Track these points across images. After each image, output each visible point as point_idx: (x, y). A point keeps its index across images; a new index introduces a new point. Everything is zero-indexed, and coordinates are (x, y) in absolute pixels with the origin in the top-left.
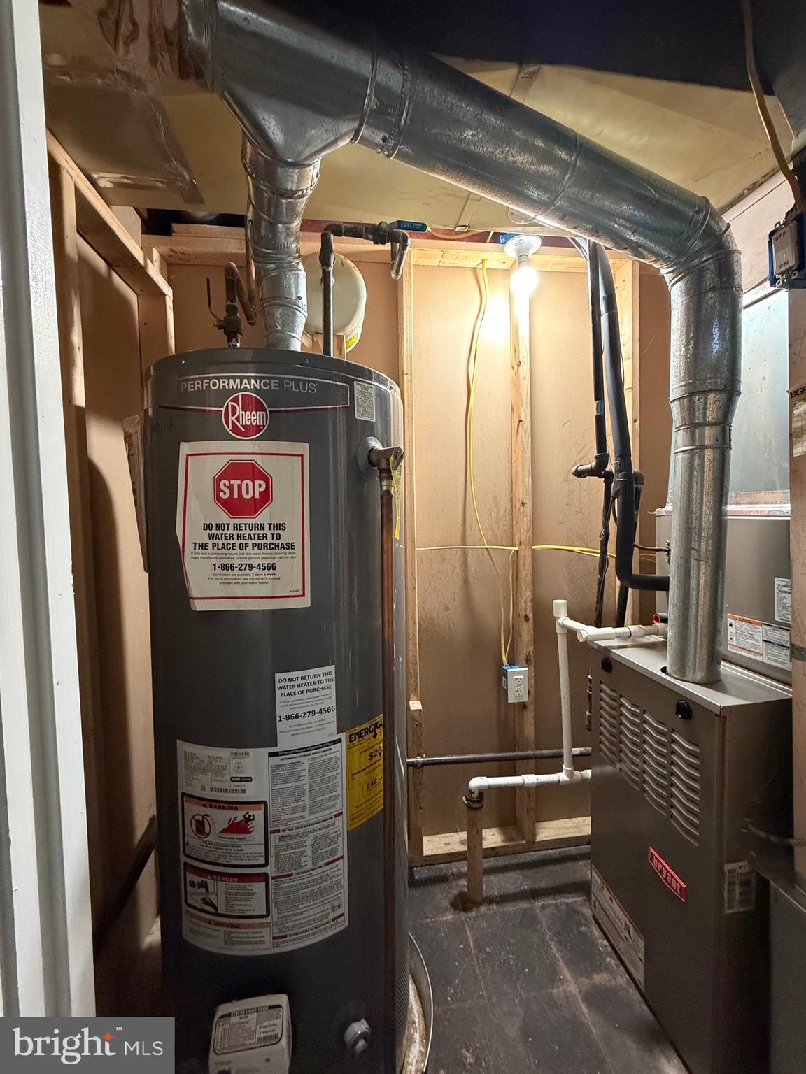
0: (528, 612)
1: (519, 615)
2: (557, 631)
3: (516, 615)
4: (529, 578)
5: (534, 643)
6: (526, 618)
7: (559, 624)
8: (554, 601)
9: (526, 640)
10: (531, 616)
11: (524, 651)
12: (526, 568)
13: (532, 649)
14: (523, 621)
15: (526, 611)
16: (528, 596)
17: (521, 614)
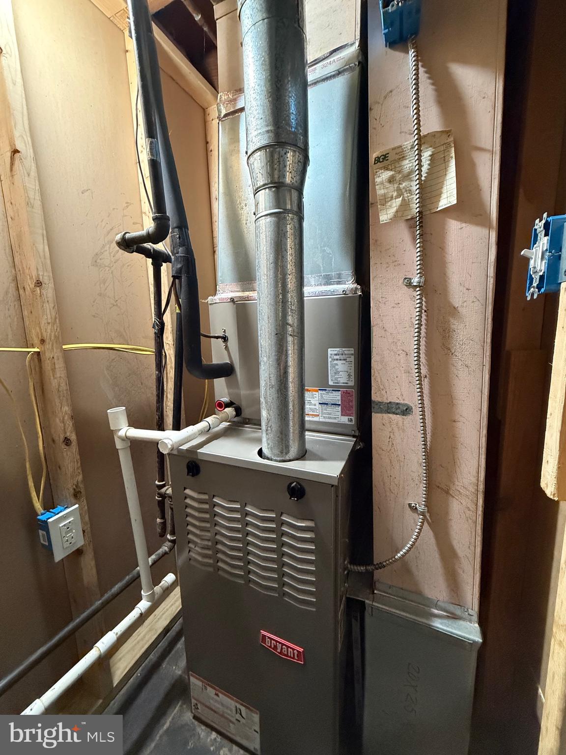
0: (68, 434)
1: (54, 441)
2: (118, 447)
3: (50, 441)
4: (64, 387)
5: (83, 471)
6: (67, 441)
7: (120, 437)
8: (108, 411)
9: (71, 470)
10: (73, 437)
11: (70, 486)
12: (58, 375)
13: (80, 478)
14: (63, 446)
15: (65, 433)
16: (66, 413)
17: (56, 439)
